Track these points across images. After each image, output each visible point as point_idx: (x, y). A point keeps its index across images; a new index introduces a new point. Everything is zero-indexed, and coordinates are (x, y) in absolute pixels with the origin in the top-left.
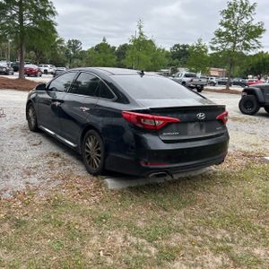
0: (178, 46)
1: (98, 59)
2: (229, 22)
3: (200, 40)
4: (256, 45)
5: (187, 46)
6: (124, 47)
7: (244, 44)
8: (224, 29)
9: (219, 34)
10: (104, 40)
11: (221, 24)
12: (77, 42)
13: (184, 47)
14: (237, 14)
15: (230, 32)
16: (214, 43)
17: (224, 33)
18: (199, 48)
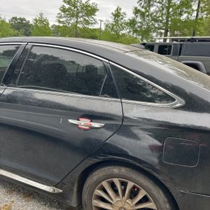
0: (15, 18)
3: (41, 15)
4: (93, 22)
5: (24, 19)
8: (67, 6)
9: (64, 10)
11: (65, 1)
13: (22, 20)
15: (73, 8)
16: (61, 17)
17: (68, 10)
18: (41, 21)
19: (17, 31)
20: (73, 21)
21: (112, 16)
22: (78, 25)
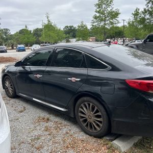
0: (67, 27)
1: (24, 38)
2: (100, 10)
3: (82, 22)
4: (117, 22)
5: (72, 27)
6: (37, 30)
7: (110, 22)
8: (98, 15)
9: (96, 17)
10: (26, 27)
11: (96, 12)
12: (7, 30)
13: (71, 27)
14: (104, 6)
15: (102, 15)
16: (94, 23)
17: (98, 17)
18: (82, 27)
19: (68, 35)
20: (102, 23)
21: (132, 15)
22: (106, 26)
